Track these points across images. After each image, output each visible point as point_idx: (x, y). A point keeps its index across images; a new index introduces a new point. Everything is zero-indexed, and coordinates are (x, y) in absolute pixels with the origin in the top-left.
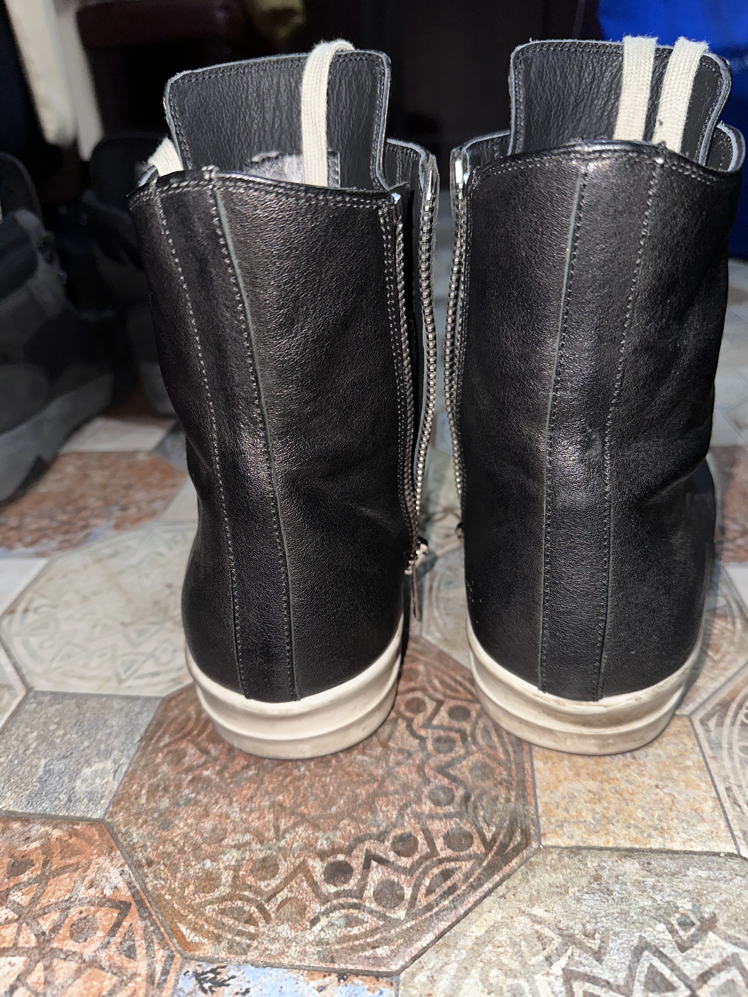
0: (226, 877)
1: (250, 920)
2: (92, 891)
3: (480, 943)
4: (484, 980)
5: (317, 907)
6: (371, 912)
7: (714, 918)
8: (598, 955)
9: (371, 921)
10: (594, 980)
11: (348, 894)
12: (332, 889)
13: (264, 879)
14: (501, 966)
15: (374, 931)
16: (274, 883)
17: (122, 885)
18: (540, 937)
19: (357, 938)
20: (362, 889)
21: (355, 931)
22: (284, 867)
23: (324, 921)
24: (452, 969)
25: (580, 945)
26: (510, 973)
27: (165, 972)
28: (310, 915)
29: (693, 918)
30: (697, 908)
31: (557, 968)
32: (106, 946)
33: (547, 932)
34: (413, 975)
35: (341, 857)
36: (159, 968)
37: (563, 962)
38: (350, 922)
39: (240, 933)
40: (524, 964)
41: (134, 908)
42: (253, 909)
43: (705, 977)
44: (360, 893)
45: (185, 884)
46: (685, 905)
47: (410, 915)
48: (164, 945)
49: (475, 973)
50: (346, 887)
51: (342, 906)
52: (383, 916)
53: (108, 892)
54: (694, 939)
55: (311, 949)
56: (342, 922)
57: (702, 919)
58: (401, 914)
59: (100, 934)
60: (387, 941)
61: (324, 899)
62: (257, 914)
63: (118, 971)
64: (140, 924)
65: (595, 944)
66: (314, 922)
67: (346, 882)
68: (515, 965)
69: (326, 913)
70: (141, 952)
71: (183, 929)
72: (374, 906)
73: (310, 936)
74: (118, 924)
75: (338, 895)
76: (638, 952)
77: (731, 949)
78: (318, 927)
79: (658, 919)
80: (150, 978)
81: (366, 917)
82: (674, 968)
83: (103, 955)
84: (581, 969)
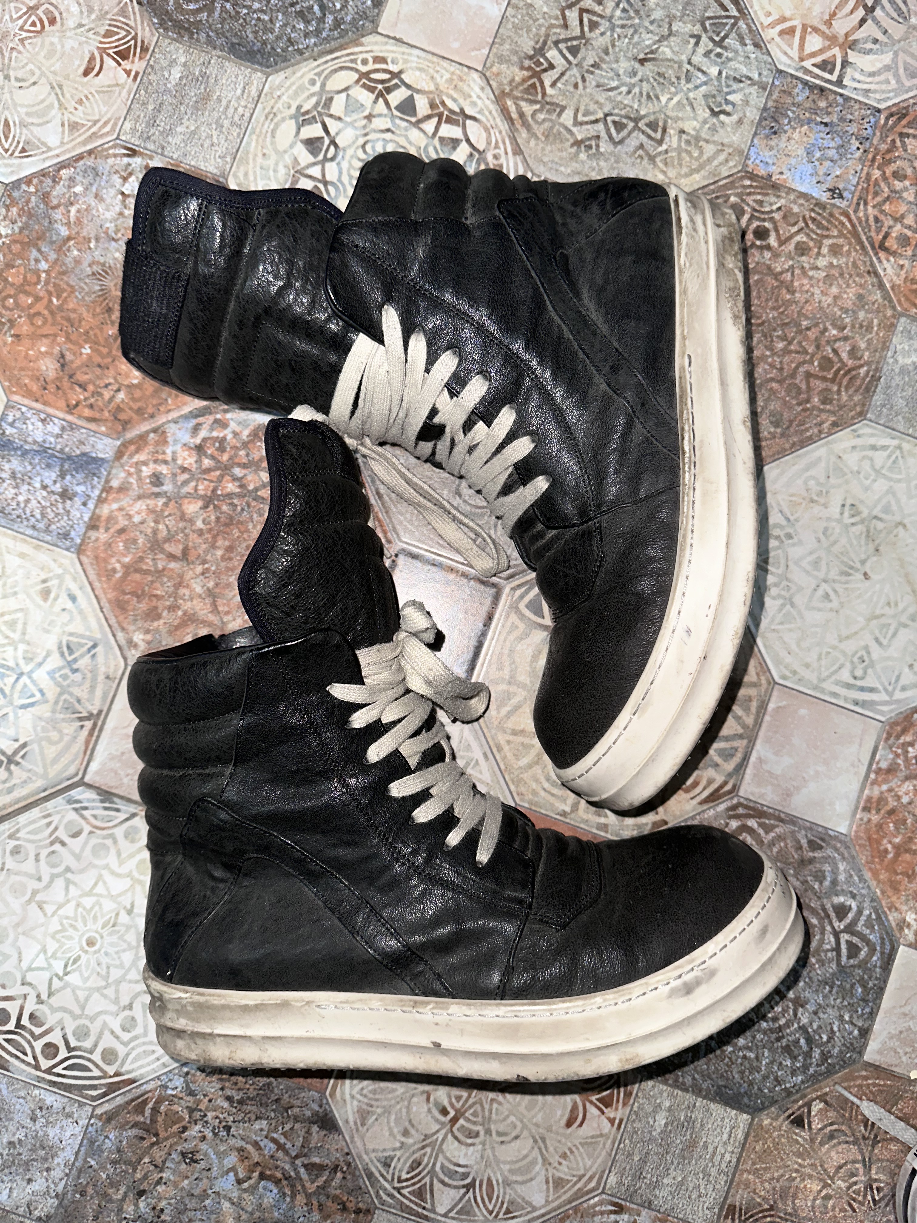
0: (825, 250)
1: (814, 220)
2: (901, 262)
3: (697, 171)
4: (701, 153)
5: (777, 216)
6: (748, 205)
7: (572, 145)
8: (641, 146)
9: (750, 200)
10: (649, 137)
11: (759, 219)
12: (766, 224)
13: (804, 242)
14: (691, 157)
15: (749, 194)
16: (798, 238)
17: (885, 262)
18: (666, 164)
19: (759, 193)
20: (750, 220)
21: (759, 197)
22: (791, 246)
23: (774, 207)
24: (716, 163)
25: (648, 154)
26: (689, 153)
27: (858, 204)
28: (781, 213)
29: (583, 148)
30: (577, 153)
31: (664, 147)
32: (890, 227)
33: (661, 165)
34: (735, 166)
35: (758, 243)
36: (862, 207)
37: (660, 149)
38: (760, 203)
39: (819, 214)
40: (679, 154)
41: (877, 246)
42: (811, 226)
43: (596, 121)
44: (752, 217)
45: (849, 252)
46: (583, 156)
47: (728, 197)
48: (859, 219)
49: (705, 157)
50: (758, 223)
51: (763, 213)
52: (743, 200)
53: (892, 259)
54: (589, 139)
55: (783, 195)
56: (765, 204)
57: (579, 147)
58: (733, 199)
59: (894, 235)
60: (744, 187)
61: (772, 219)
62: (810, 222)
63: (882, 211)
64: (873, 234)
65: (640, 152)
66: (779, 209)
67: (758, 227)
68: (684, 155)
69: (772, 211)
70: (871, 219)
71: (849, 226)
72: (746, 208)
73: (783, 202)
74: (885, 237)
75: (764, 220)
76: (621, 142)
77: (575, 130)
78: (778, 205)
79: (602, 154)
80: (866, 204)
81: (751, 203)
82: (608, 130)
83: (891, 223)
84: (653, 143)
